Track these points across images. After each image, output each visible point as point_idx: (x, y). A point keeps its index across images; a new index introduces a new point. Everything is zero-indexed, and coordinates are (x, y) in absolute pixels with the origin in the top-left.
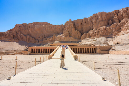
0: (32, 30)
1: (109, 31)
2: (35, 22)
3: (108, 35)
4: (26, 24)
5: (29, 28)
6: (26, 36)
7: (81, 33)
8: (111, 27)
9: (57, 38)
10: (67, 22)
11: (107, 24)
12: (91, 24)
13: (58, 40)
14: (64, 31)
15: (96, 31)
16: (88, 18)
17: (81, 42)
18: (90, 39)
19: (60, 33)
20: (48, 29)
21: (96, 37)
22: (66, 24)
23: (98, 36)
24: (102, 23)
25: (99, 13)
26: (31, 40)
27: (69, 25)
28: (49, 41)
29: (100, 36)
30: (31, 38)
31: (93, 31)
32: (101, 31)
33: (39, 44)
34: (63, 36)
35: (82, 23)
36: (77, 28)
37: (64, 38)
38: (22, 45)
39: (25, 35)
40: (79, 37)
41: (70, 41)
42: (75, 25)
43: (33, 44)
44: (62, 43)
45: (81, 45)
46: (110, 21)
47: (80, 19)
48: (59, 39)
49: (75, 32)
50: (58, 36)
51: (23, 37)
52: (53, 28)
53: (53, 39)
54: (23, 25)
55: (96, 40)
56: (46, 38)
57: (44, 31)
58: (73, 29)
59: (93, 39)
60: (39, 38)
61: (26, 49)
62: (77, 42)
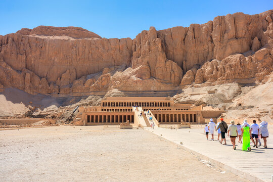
0: (38, 53)
1: (249, 67)
2: (41, 27)
3: (246, 77)
5: (28, 48)
6: (22, 74)
7: (183, 69)
8: (253, 57)
9: (115, 80)
10: (145, 33)
11: (248, 47)
12: (210, 44)
13: (118, 88)
14: (134, 61)
15: (218, 67)
16: (202, 26)
17: (181, 95)
18: (203, 86)
19: (124, 65)
20: (87, 50)
21: (217, 82)
22: (139, 37)
23: (221, 80)
24: (236, 44)
25: (230, 15)
26: (36, 84)
27: (149, 44)
28: (91, 90)
29: (228, 80)
30: (37, 79)
31: (212, 66)
32: (231, 66)
33: (61, 96)
34: (134, 77)
35: (184, 40)
36: (171, 53)
37: (136, 82)
39: (17, 71)
40: (177, 79)
41: (152, 89)
42: (165, 43)
45: (179, 102)
46: (256, 40)
47: (181, 28)
48: (122, 84)
49: (167, 64)
50: (118, 74)
51: (14, 77)
52: (101, 49)
53: (105, 83)
54: (10, 39)
55: (216, 90)
56: (81, 80)
57: (74, 56)
58: (161, 57)
60: (59, 78)
61: (28, 111)
62: (171, 92)
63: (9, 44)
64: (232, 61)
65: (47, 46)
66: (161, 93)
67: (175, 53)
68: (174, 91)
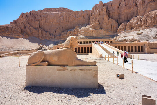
0: (45, 20)
2: (47, 8)
4: (35, 12)
5: (40, 18)
6: (37, 30)
7: (118, 23)
9: (81, 31)
10: (96, 5)
12: (135, 7)
13: (83, 35)
14: (91, 21)
15: (142, 20)
17: (118, 37)
18: (131, 32)
19: (86, 24)
20: (67, 18)
21: (141, 28)
22: (93, 8)
23: (145, 27)
24: (153, 5)
26: (44, 35)
27: (99, 11)
29: (149, 26)
30: (44, 32)
31: (138, 20)
32: (151, 18)
33: (55, 40)
34: (91, 29)
35: (119, 7)
36: (111, 15)
37: (92, 31)
38: (34, 43)
39: (35, 29)
40: (115, 29)
41: (101, 35)
42: (108, 10)
43: (48, 41)
44: (89, 38)
45: (118, 41)
48: (85, 33)
49: (109, 21)
50: (83, 28)
51: (34, 31)
52: (74, 16)
53: (76, 33)
54: (31, 13)
55: (142, 32)
56: (65, 32)
57: (62, 21)
58: (106, 17)
59: (136, 32)
60: (55, 32)
61: (39, 48)
62: (112, 36)
63: (31, 16)
64: (152, 15)
65: (49, 16)
66: (106, 37)
67: (114, 15)
68: (114, 35)
